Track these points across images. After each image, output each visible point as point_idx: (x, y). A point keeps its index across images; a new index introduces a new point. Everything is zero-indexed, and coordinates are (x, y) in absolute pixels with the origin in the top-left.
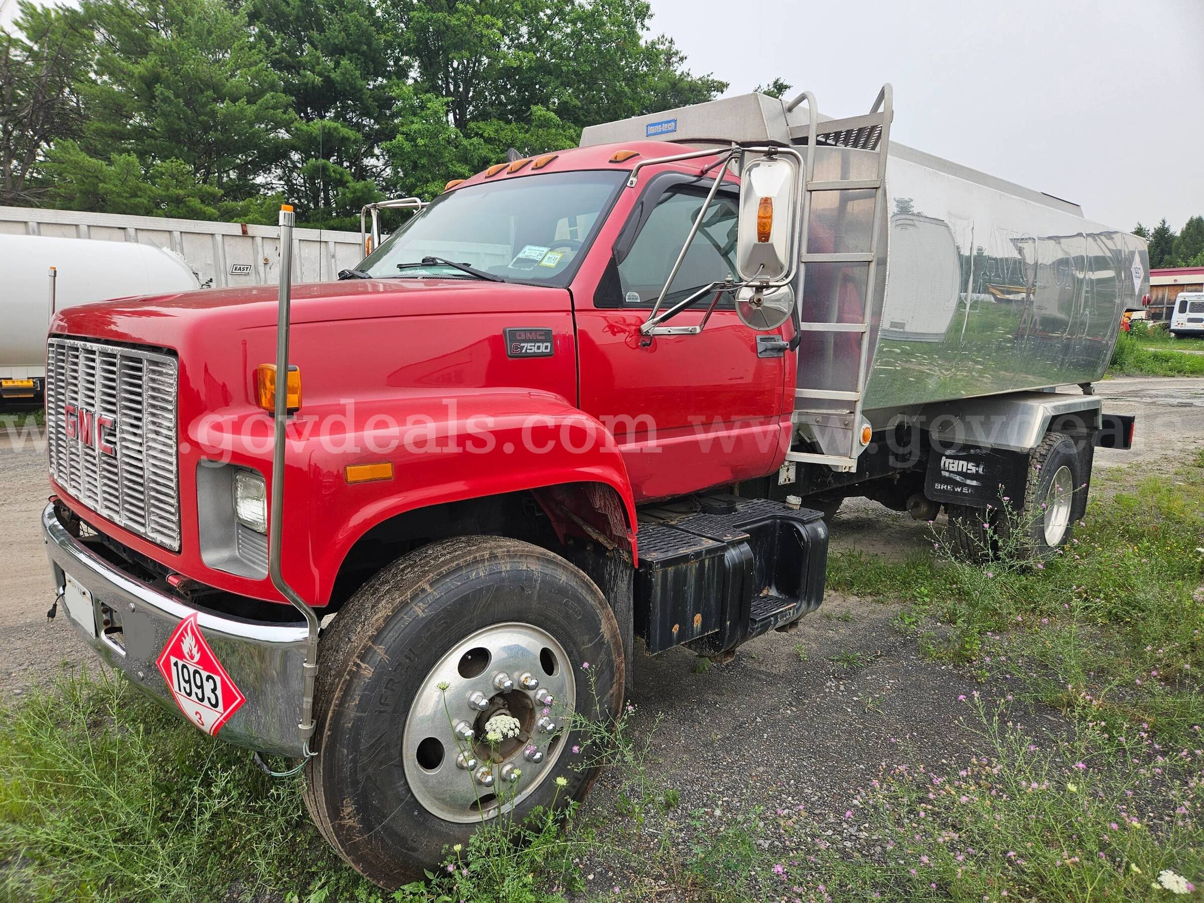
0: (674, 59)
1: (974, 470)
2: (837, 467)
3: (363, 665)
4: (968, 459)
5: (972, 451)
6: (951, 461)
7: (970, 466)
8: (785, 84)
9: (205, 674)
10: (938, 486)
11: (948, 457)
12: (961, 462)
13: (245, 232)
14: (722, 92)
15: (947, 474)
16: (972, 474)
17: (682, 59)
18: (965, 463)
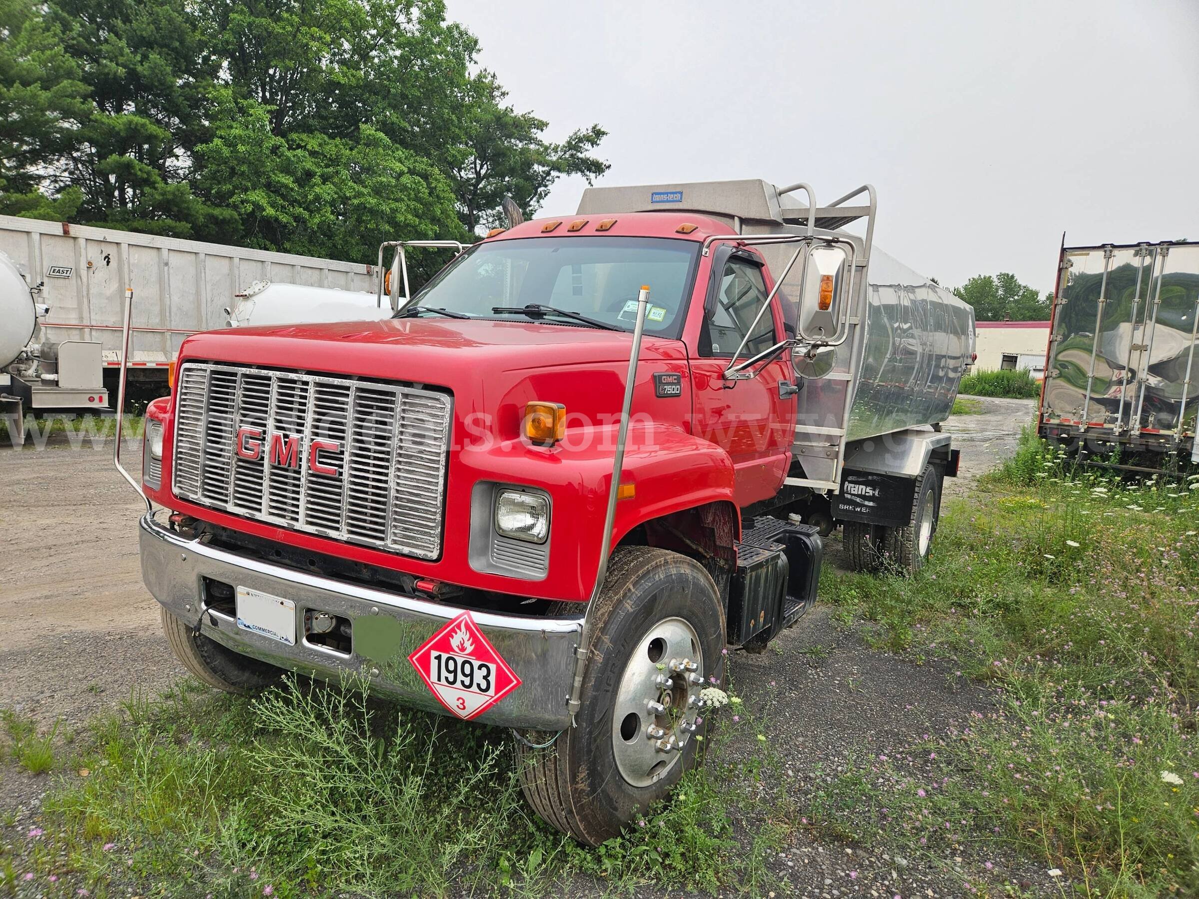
0: (496, 93)
1: (871, 493)
2: (820, 489)
3: (596, 652)
4: (866, 484)
5: (870, 478)
6: (853, 485)
7: (868, 489)
8: (602, 130)
9: (476, 663)
10: (841, 506)
11: (850, 482)
12: (861, 487)
13: (66, 232)
14: (542, 130)
15: (849, 496)
16: (869, 496)
17: (503, 94)
18: (864, 487)
